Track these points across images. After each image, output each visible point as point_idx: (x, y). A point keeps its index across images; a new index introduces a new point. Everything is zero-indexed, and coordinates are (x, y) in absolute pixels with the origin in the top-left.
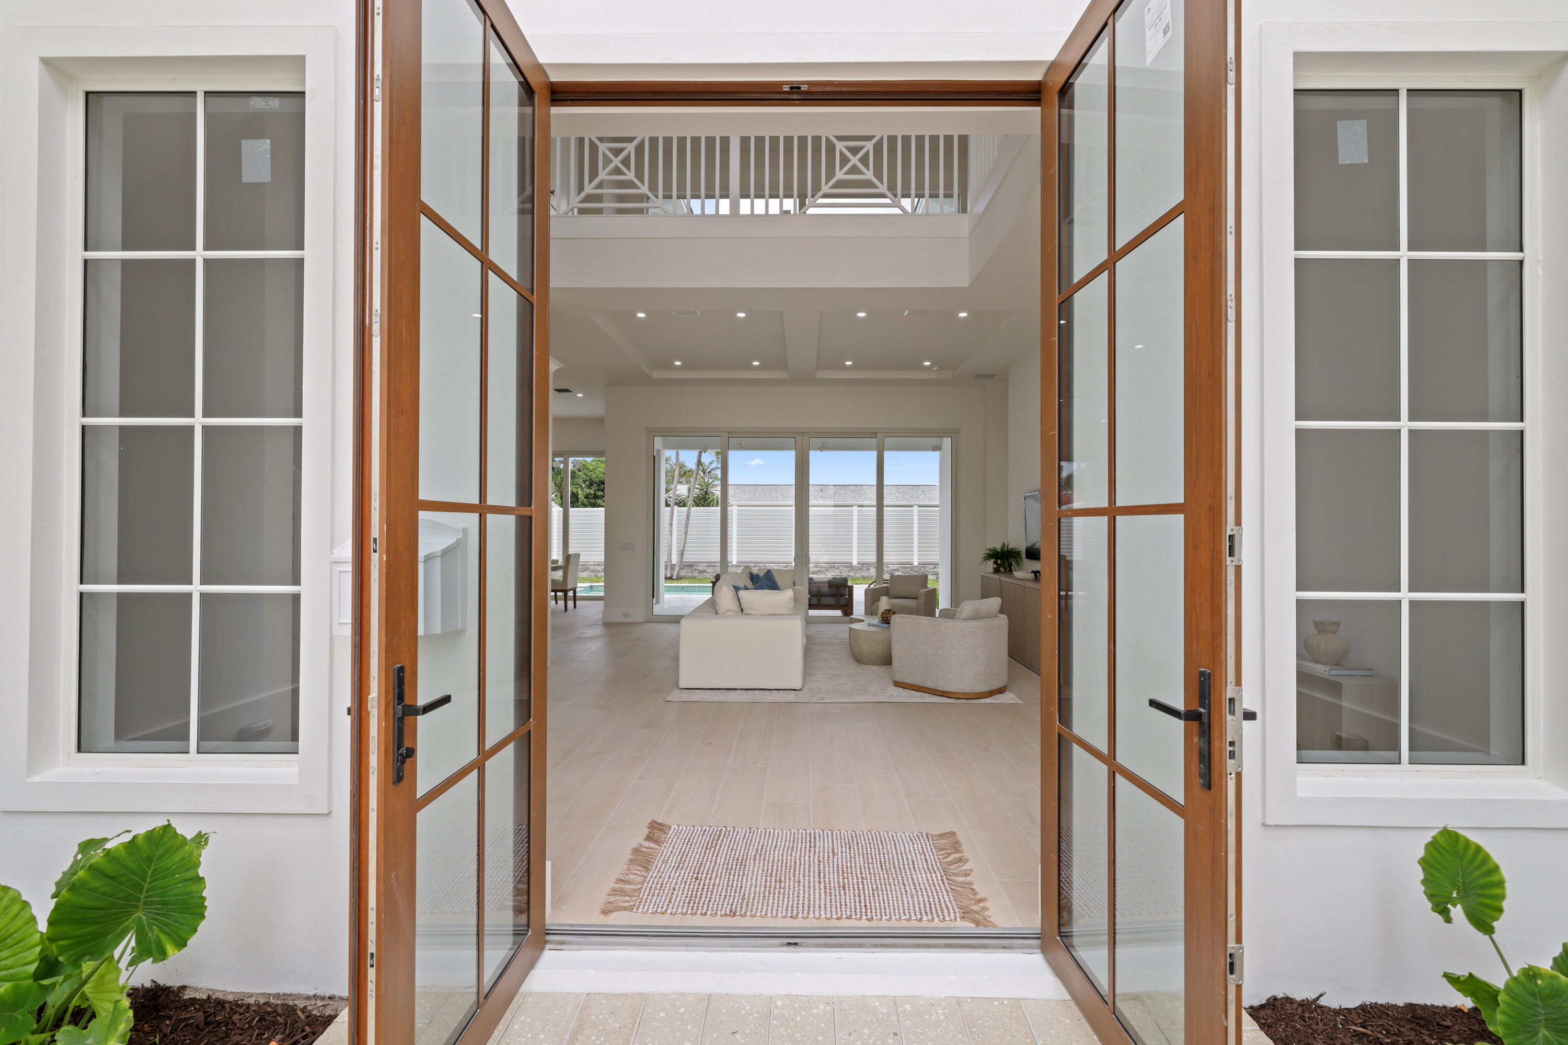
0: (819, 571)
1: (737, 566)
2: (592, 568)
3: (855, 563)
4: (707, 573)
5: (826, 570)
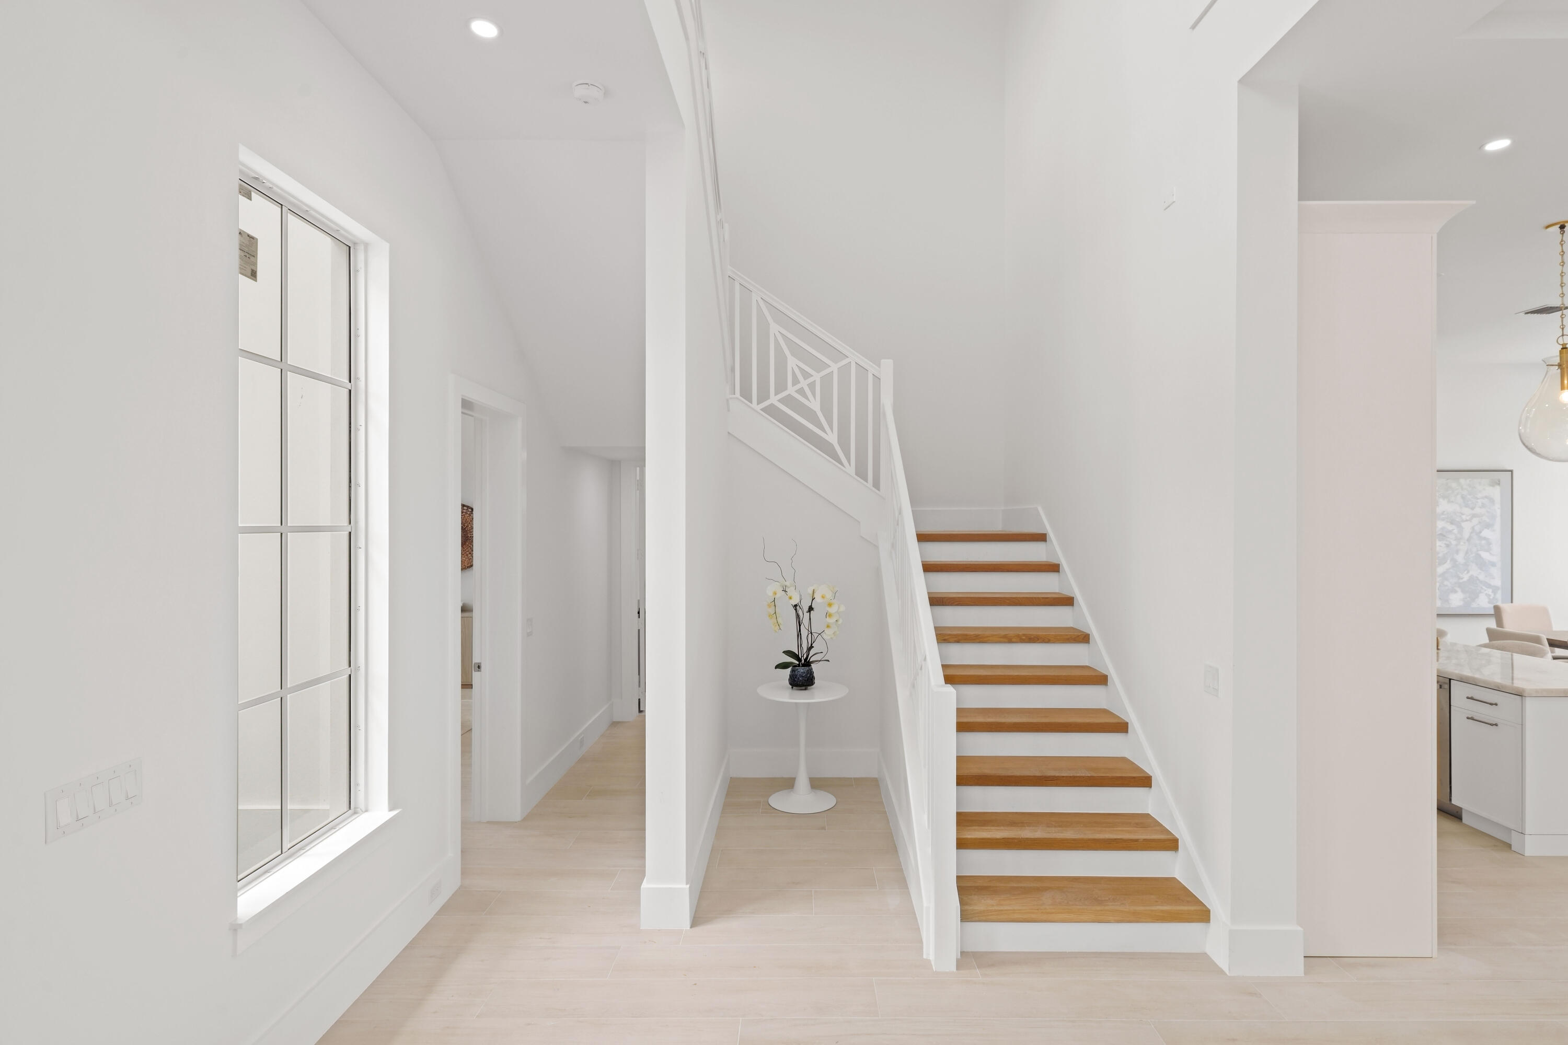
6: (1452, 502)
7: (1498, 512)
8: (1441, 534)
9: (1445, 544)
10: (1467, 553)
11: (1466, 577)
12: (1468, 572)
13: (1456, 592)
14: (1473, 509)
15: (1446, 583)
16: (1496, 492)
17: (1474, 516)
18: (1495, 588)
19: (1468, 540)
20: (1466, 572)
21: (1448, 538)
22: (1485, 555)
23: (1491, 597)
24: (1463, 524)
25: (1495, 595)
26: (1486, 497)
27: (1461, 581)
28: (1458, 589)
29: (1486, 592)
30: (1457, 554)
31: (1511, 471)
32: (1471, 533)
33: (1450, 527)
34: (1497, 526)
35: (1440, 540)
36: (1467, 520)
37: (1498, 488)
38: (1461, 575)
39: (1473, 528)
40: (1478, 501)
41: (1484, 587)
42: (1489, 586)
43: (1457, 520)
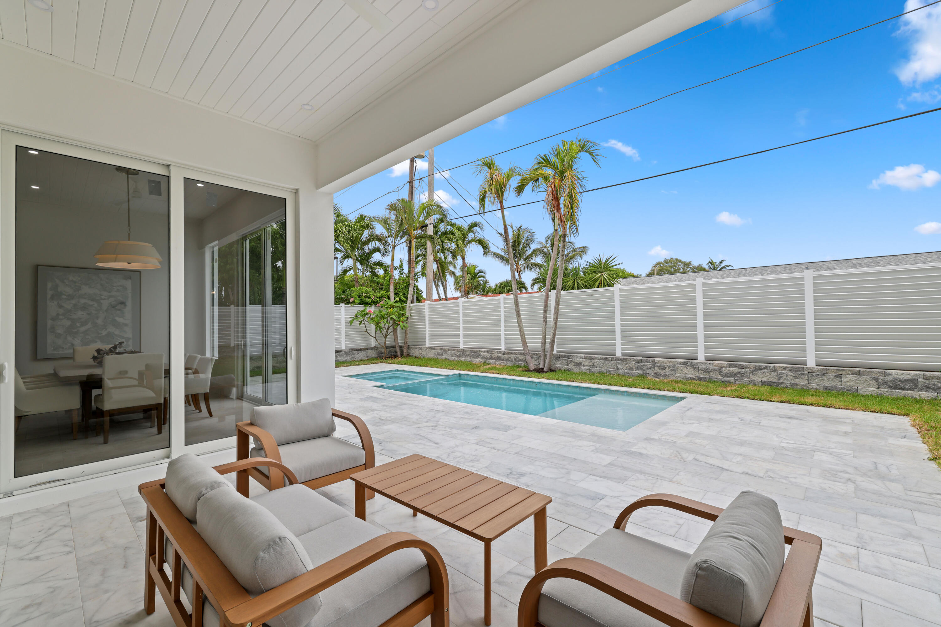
0: (739, 373)
1: (619, 359)
2: (482, 354)
3: (811, 363)
4: (584, 366)
5: (752, 372)
6: (93, 288)
7: (129, 295)
8: (83, 307)
9: (87, 313)
10: (105, 319)
11: (104, 333)
12: (106, 330)
14: (110, 292)
16: (128, 283)
17: (111, 296)
19: (106, 311)
20: (104, 330)
21: (90, 309)
22: (120, 320)
24: (102, 301)
26: (121, 286)
27: (100, 335)
30: (97, 319)
31: (139, 271)
32: (109, 307)
33: (91, 303)
34: (130, 303)
35: (81, 311)
36: (105, 299)
37: (129, 281)
39: (110, 304)
40: (115, 287)
43: (97, 298)
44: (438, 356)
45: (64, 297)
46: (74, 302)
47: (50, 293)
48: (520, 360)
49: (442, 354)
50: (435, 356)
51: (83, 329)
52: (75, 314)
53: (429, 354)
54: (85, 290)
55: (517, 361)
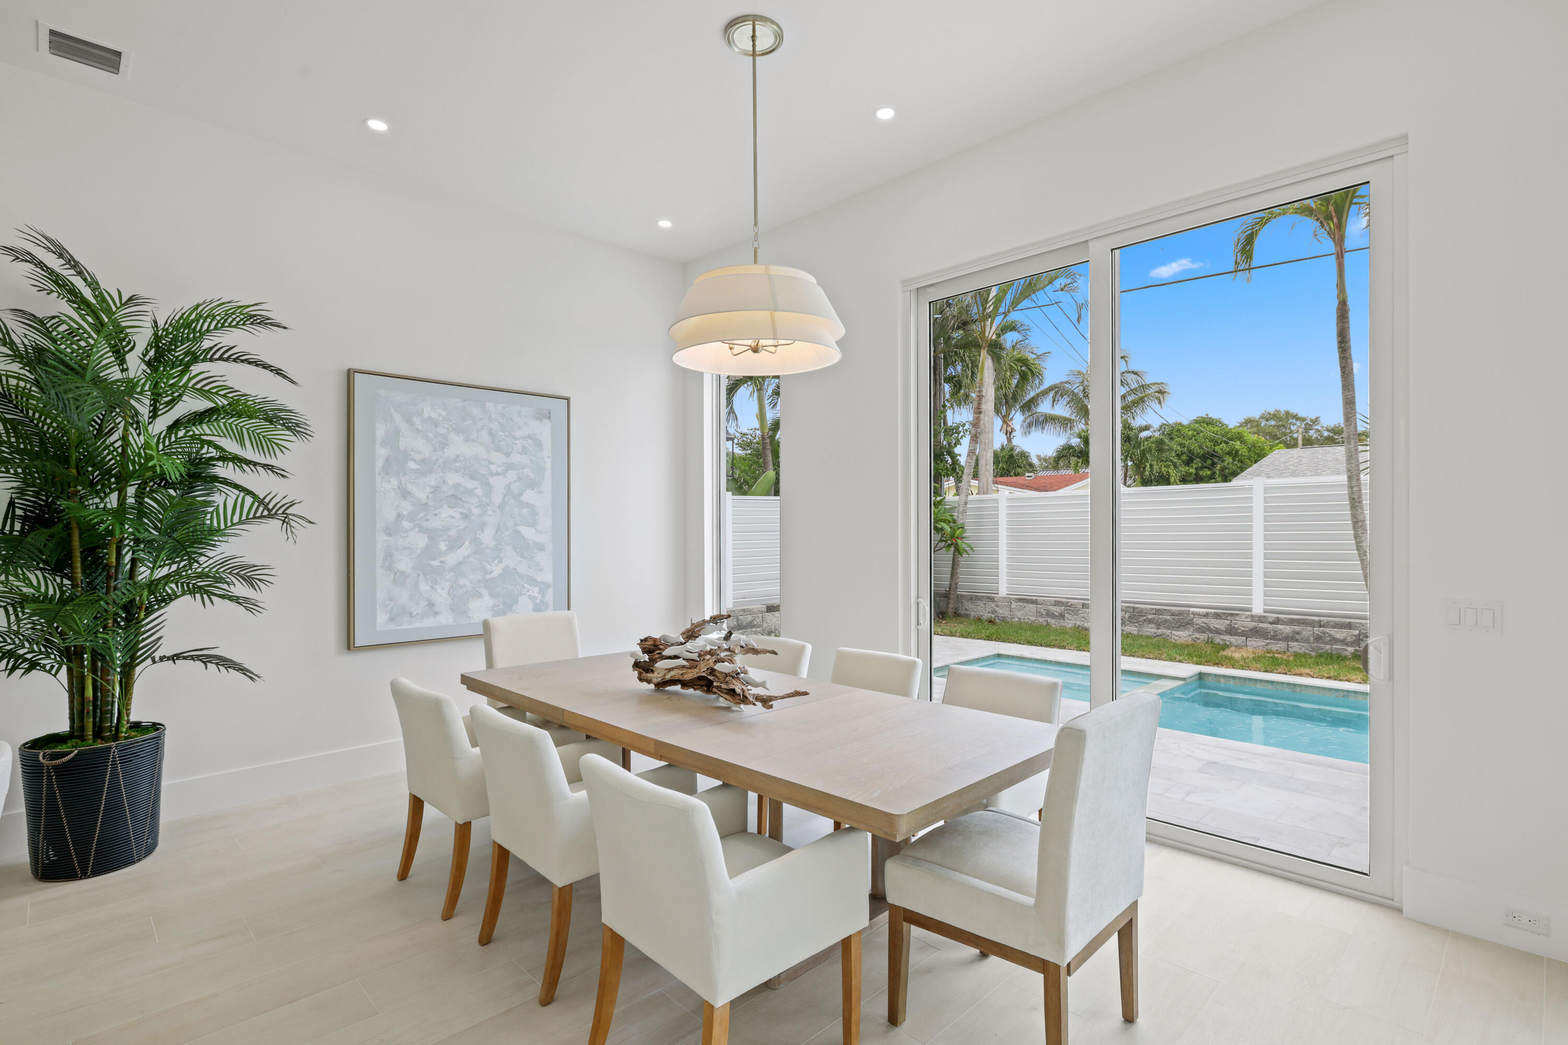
2: (1199, 621)
6: (474, 440)
7: (548, 463)
8: (452, 495)
9: (461, 513)
10: (498, 529)
11: (497, 570)
12: (500, 562)
13: (480, 596)
14: (508, 454)
15: (463, 581)
16: (544, 430)
17: (510, 467)
18: (544, 587)
19: (501, 506)
20: (496, 562)
21: (467, 503)
22: (528, 532)
23: (538, 601)
24: (492, 480)
25: (543, 596)
26: (529, 437)
27: (488, 577)
28: (484, 592)
29: (531, 592)
30: (483, 531)
31: (568, 399)
32: (505, 496)
33: (470, 484)
34: (547, 485)
35: (449, 507)
36: (498, 474)
37: (547, 422)
38: (488, 567)
39: (508, 487)
40: (517, 442)
41: (526, 585)
42: (534, 582)
43: (481, 472)
44: (1049, 620)
45: (412, 465)
46: (433, 480)
47: (382, 453)
48: (1335, 640)
49: (1062, 616)
50: (1041, 620)
51: (452, 559)
52: (436, 515)
53: (1019, 614)
54: (458, 446)
55: (1327, 643)
